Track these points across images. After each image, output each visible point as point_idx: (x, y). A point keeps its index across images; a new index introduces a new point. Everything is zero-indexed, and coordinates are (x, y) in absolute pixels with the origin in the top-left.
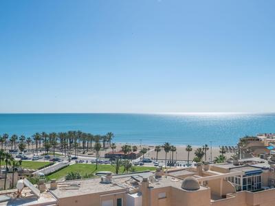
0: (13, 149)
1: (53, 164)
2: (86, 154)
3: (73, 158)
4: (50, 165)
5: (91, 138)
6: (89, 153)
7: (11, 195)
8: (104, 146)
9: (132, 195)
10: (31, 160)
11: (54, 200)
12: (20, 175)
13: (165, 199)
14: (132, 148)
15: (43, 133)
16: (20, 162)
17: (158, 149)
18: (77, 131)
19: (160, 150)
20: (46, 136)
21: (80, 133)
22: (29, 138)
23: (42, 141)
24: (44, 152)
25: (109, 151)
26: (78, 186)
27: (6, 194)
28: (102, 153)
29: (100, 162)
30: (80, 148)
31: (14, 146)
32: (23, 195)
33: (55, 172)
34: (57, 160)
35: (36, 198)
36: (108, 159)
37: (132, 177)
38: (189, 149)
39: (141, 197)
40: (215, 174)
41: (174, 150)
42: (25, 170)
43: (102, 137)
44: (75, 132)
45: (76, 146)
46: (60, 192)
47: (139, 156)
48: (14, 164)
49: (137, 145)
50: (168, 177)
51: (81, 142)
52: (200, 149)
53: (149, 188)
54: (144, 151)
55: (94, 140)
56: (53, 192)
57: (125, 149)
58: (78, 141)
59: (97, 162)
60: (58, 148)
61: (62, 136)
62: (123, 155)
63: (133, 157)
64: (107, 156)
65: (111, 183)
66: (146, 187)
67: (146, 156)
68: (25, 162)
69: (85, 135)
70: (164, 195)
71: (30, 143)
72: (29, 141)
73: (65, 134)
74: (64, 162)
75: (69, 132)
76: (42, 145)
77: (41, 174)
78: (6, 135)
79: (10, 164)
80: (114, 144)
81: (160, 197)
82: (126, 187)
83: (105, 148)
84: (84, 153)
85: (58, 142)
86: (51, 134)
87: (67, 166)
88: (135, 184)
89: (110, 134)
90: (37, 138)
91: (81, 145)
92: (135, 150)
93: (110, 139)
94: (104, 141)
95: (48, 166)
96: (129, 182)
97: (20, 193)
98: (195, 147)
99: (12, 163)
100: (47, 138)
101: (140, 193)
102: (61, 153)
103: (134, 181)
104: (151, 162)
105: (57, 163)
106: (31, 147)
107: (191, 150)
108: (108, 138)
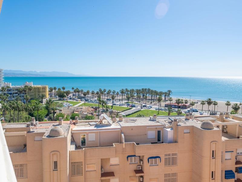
0: (109, 98)
1: (131, 109)
2: (153, 104)
3: (144, 106)
4: (130, 109)
5: (156, 93)
6: (154, 103)
7: (98, 122)
8: (165, 99)
9: (167, 129)
10: (118, 106)
11: (119, 127)
12: (111, 114)
13: (189, 134)
14: (184, 102)
15: (126, 89)
16: (112, 106)
17: (203, 103)
18: (147, 88)
19: (205, 104)
20: (128, 91)
21: (149, 90)
22: (118, 92)
23: (125, 94)
24: (126, 101)
25: (168, 102)
26: (135, 121)
27: (95, 121)
28: (163, 104)
29: (161, 109)
30: (149, 100)
31: (109, 97)
32: (104, 123)
33: (132, 114)
34: (134, 106)
35: (110, 125)
36: (167, 108)
37: (169, 118)
38: (228, 104)
39: (173, 130)
40: (233, 121)
41: (215, 104)
42: (114, 111)
43: (164, 93)
44: (146, 89)
45: (146, 98)
46: (124, 123)
47: (189, 107)
48: (106, 107)
49: (188, 99)
50: (194, 120)
51: (150, 96)
52: (237, 104)
53: (177, 125)
54: (192, 104)
55: (158, 95)
56: (120, 123)
57: (178, 102)
58: (148, 95)
59: (159, 109)
60: (135, 99)
61: (138, 92)
62: (177, 106)
63: (185, 107)
64: (166, 106)
65: (156, 121)
66: (176, 125)
67: (194, 107)
68: (115, 107)
69: (152, 91)
70: (188, 131)
71: (119, 95)
72: (118, 94)
73: (140, 90)
74: (138, 108)
75: (143, 89)
76: (125, 96)
77: (123, 114)
78: (105, 89)
79: (104, 107)
80: (171, 98)
81: (185, 132)
82: (164, 124)
83: (165, 100)
84: (151, 103)
85: (135, 95)
86: (131, 90)
87: (139, 111)
88: (170, 123)
89: (169, 91)
90: (122, 92)
91: (150, 98)
92: (186, 103)
93: (169, 94)
94: (165, 96)
95: (128, 110)
96: (167, 121)
97: (102, 121)
98: (233, 103)
99: (105, 106)
100: (129, 93)
101: (172, 128)
102: (137, 102)
103: (170, 121)
104: (197, 111)
105: (134, 108)
106: (119, 98)
107: (230, 105)
108: (168, 94)
